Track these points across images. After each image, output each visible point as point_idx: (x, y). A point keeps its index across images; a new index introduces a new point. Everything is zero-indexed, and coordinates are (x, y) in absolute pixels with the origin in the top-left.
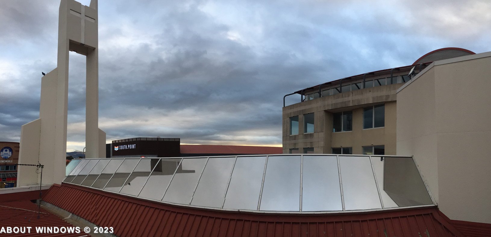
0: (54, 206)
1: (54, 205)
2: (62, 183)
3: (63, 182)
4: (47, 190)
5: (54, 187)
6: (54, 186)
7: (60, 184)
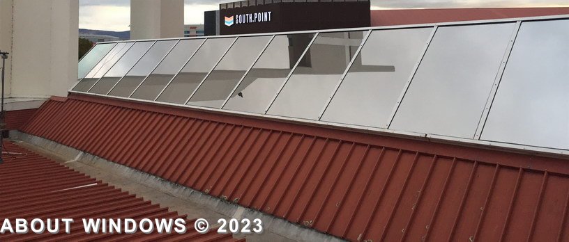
0: (47, 141)
1: (47, 138)
2: (70, 93)
3: (70, 91)
4: (36, 109)
5: (51, 102)
6: (50, 100)
7: (66, 95)
